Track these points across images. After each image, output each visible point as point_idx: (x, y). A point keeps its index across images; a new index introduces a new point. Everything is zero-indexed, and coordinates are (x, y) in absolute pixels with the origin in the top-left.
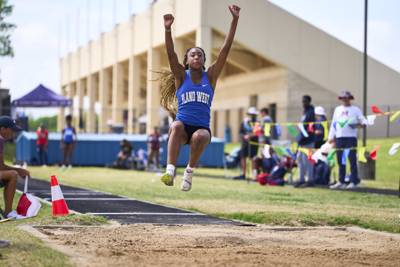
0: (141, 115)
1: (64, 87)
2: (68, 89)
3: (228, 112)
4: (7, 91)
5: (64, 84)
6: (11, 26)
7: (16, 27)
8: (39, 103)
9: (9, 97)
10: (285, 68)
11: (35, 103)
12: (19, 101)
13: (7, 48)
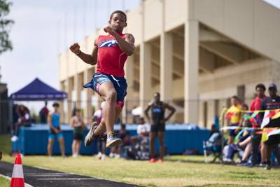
0: (135, 107)
1: (63, 82)
2: (66, 84)
3: (217, 102)
4: (5, 85)
5: (62, 79)
6: (7, 22)
7: (13, 22)
8: (36, 96)
9: (6, 91)
10: (270, 59)
11: (32, 96)
12: (16, 94)
13: (4, 43)
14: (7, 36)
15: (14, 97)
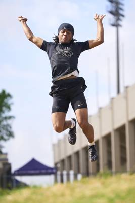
4: (9, 164)
6: (10, 118)
8: (33, 172)
12: (18, 170)
13: (8, 133)
14: (10, 128)
15: (16, 173)
